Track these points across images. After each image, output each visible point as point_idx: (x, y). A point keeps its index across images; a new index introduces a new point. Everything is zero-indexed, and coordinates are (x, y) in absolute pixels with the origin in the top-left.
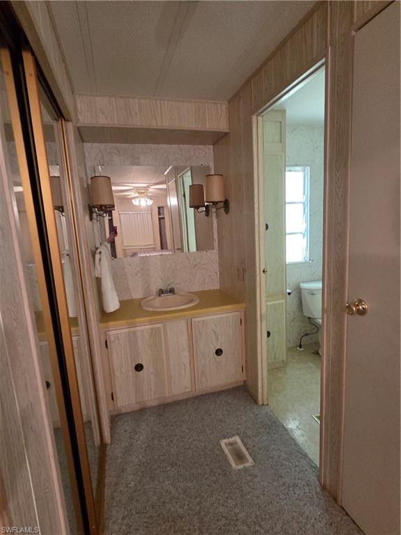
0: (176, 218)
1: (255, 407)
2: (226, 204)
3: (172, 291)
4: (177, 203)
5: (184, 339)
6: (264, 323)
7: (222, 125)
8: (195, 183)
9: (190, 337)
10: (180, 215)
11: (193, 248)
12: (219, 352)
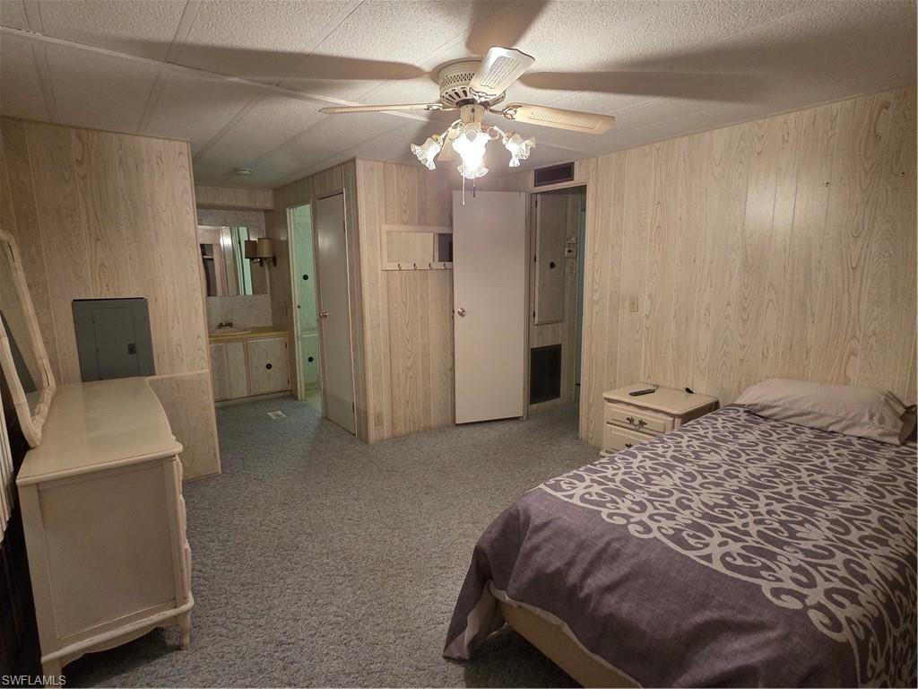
0: (229, 261)
1: (296, 402)
2: (274, 259)
3: (230, 325)
4: (230, 243)
5: (241, 356)
6: (300, 342)
7: (270, 205)
8: (251, 239)
9: (246, 354)
10: (234, 257)
11: (249, 291)
12: (269, 366)
